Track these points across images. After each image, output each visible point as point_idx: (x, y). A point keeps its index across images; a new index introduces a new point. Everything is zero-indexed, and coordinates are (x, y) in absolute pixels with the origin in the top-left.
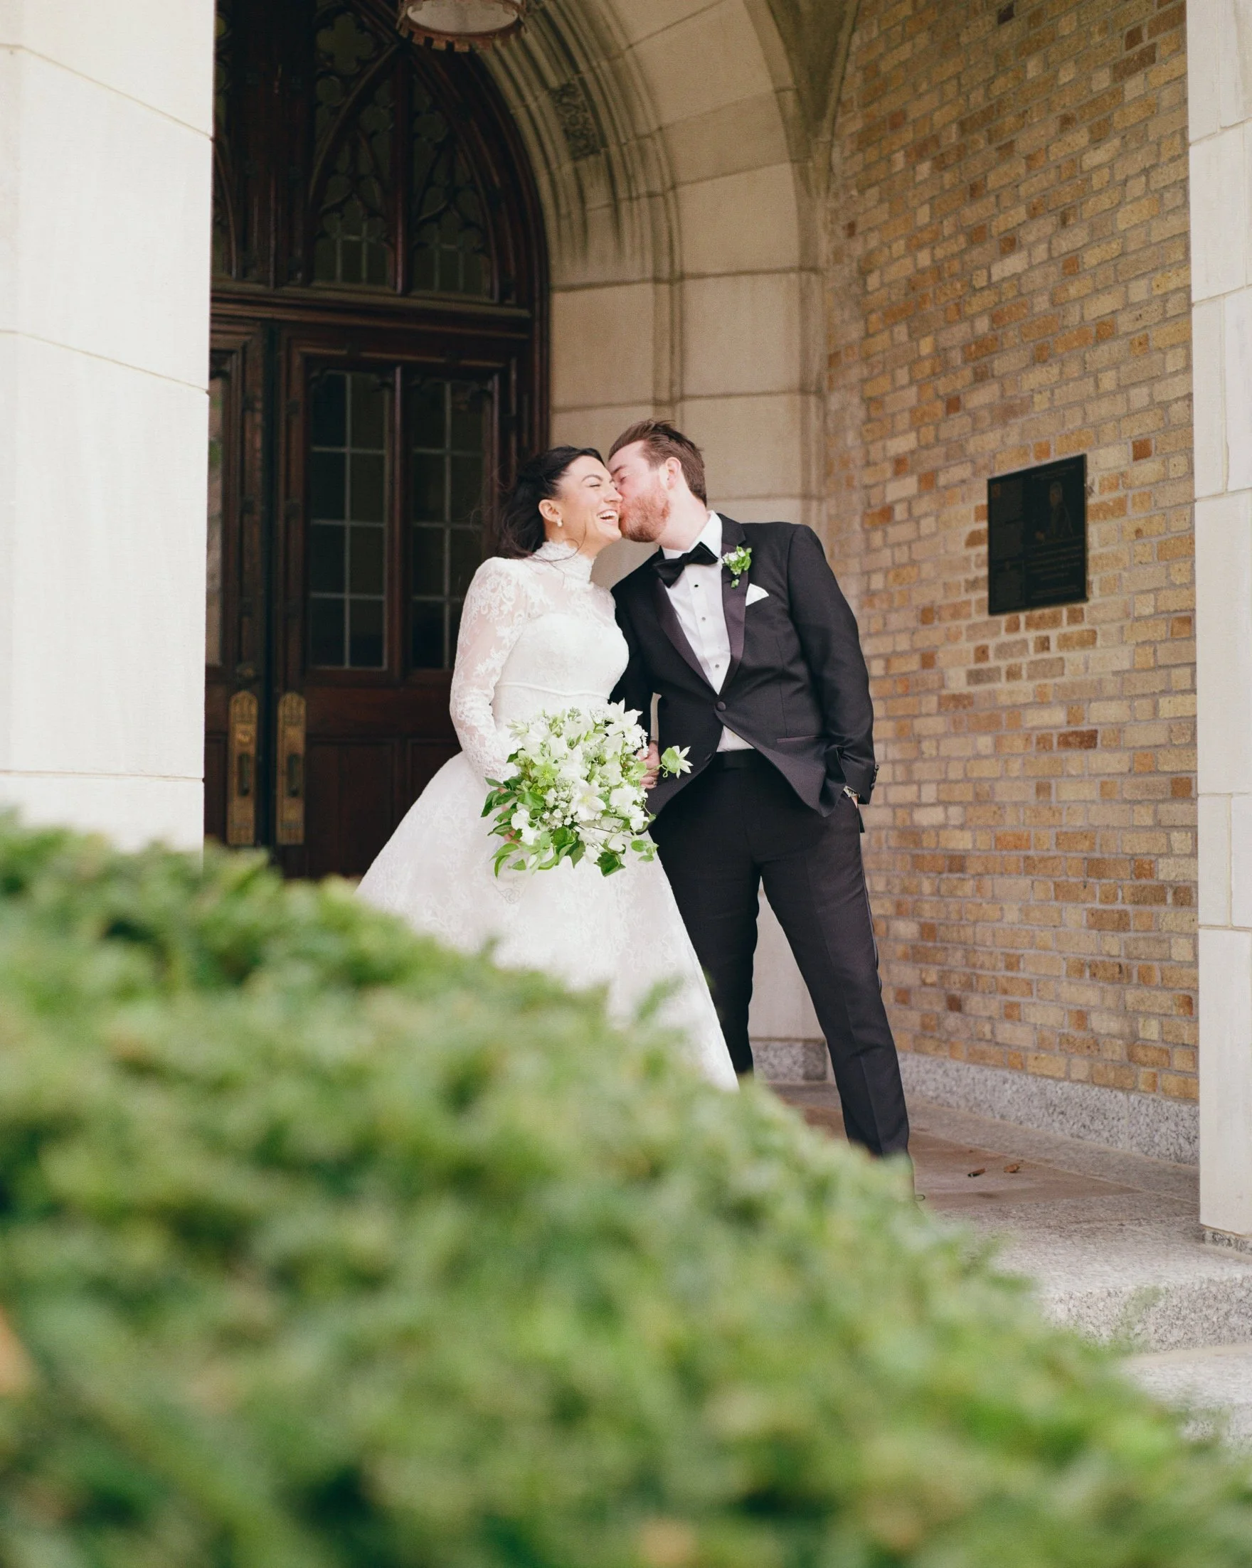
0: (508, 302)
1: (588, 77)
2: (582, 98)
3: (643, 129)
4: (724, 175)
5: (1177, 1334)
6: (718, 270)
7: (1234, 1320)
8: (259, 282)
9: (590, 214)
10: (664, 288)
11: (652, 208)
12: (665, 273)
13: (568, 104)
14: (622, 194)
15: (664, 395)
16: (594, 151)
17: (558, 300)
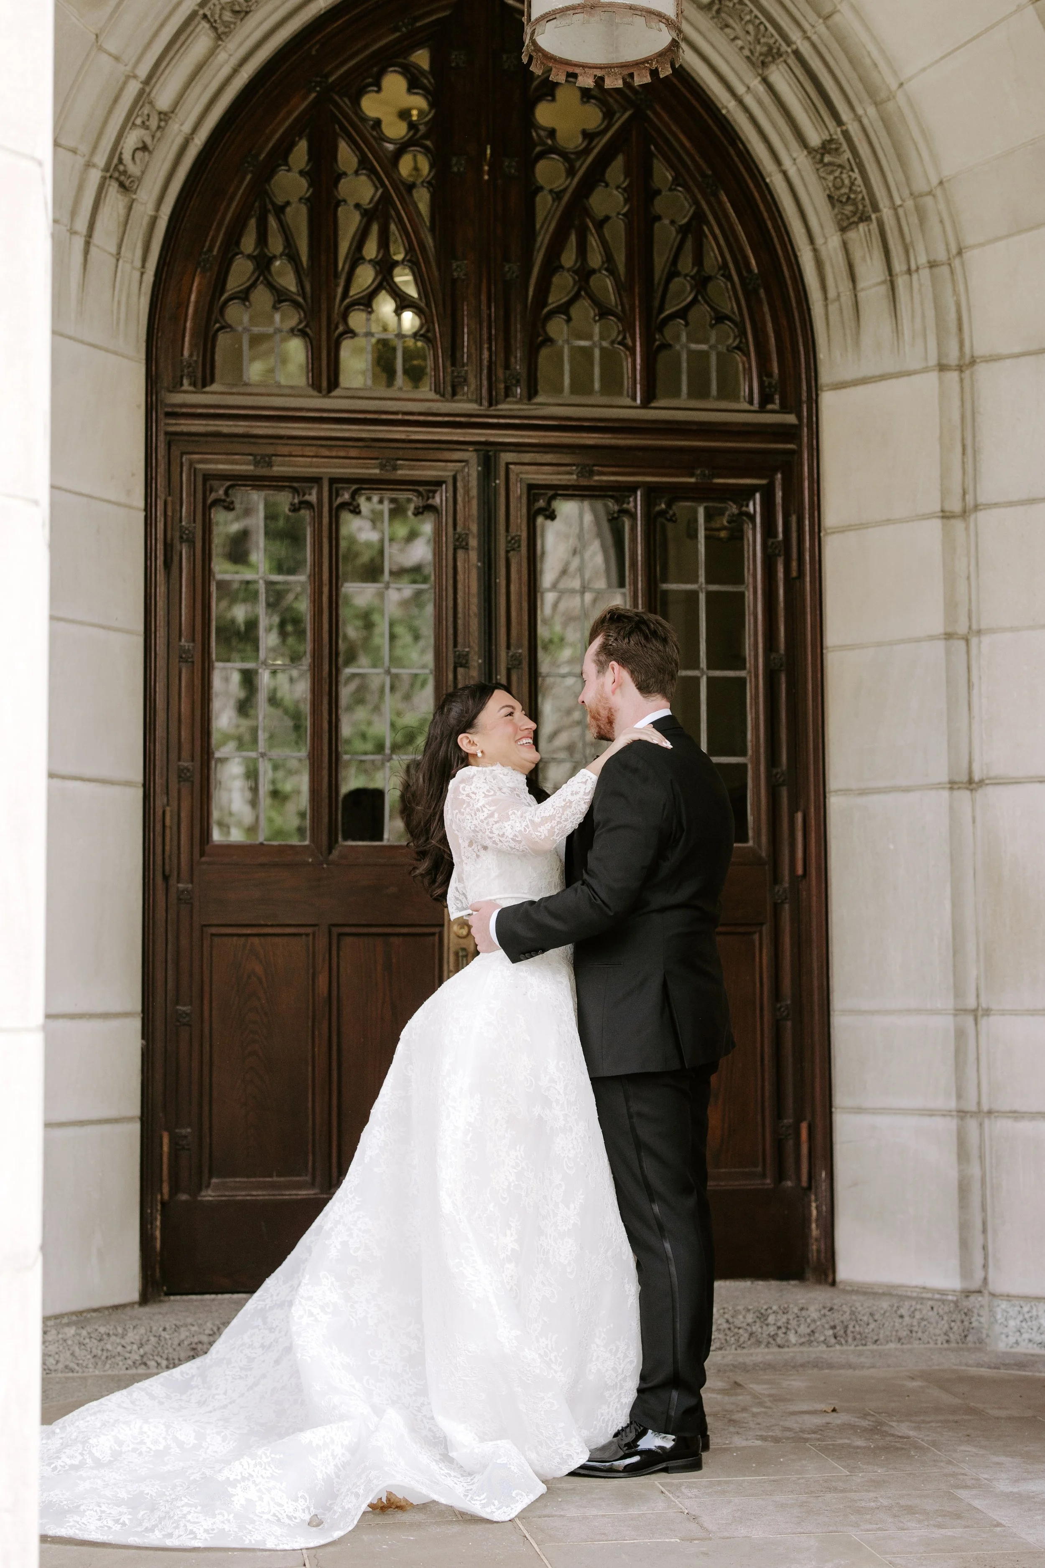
0: (770, 407)
1: (853, 128)
2: (848, 155)
3: (920, 185)
4: (1020, 232)
6: (1017, 349)
8: (470, 401)
9: (861, 295)
10: (953, 377)
11: (934, 280)
12: (953, 357)
13: (830, 164)
14: (899, 266)
15: (956, 506)
16: (864, 218)
17: (828, 400)
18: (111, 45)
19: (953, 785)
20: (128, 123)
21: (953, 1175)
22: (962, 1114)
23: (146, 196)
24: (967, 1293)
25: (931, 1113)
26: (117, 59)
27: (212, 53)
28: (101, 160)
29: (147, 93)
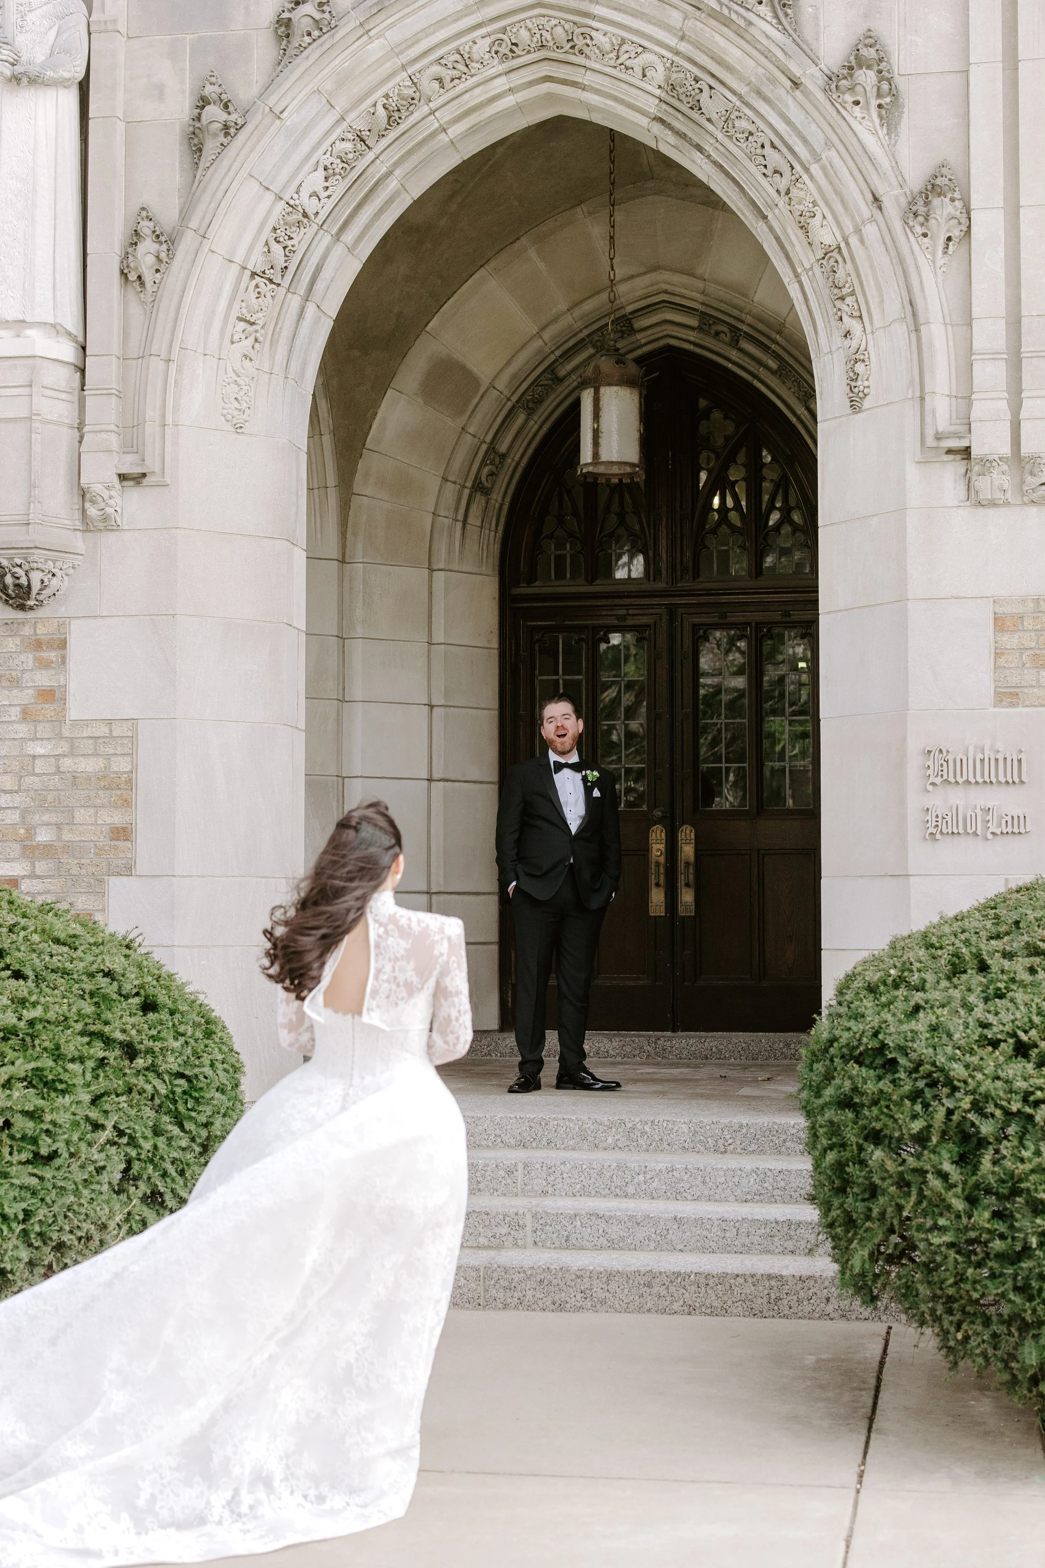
8: (663, 582)
18: (471, 430)
20: (483, 463)
23: (496, 496)
26: (474, 436)
27: (526, 422)
28: (469, 484)
29: (492, 448)
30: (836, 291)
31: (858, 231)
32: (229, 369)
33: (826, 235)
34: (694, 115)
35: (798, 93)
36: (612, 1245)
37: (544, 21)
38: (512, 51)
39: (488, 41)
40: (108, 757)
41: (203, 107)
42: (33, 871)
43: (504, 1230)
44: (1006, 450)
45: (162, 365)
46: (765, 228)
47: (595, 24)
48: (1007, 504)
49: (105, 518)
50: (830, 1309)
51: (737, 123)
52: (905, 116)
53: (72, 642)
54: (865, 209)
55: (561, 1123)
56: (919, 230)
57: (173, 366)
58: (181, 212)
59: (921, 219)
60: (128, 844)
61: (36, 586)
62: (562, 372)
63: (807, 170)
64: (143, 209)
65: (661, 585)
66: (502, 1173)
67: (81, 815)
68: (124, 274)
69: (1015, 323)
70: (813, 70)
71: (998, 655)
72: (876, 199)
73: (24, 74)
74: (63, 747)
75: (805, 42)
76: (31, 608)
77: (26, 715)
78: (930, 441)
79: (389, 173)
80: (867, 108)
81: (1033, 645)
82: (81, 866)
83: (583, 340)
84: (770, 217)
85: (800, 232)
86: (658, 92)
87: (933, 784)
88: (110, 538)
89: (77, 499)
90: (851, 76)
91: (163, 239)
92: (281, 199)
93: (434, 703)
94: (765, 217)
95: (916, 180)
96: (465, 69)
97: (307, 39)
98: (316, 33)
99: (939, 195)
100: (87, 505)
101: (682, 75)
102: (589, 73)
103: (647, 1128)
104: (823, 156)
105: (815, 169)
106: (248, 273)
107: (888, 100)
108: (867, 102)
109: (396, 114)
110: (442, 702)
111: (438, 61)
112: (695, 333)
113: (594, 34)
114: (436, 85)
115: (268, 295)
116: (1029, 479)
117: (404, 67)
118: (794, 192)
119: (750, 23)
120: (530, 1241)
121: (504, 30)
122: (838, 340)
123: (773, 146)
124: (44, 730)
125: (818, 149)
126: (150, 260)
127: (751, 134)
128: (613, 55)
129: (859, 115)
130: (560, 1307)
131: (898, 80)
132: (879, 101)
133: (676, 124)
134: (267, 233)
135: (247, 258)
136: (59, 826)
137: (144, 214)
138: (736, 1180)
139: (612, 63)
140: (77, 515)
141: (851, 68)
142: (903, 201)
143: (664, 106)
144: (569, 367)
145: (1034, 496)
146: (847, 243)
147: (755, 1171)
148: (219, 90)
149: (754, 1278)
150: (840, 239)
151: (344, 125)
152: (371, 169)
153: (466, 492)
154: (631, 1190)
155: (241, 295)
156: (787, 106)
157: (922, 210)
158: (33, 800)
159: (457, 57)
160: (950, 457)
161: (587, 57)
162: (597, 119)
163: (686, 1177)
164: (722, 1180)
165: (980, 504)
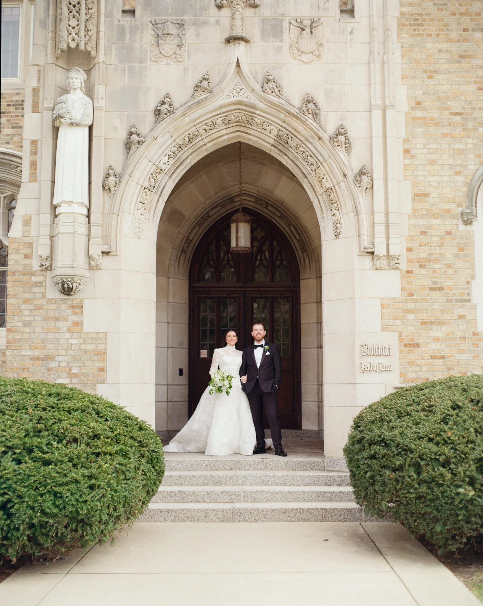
0: (293, 282)
1: (303, 237)
2: (303, 242)
3: (313, 247)
5: (304, 468)
7: (315, 467)
8: (242, 283)
9: (306, 264)
13: (300, 243)
14: (311, 260)
15: (319, 301)
16: (306, 252)
17: (302, 282)
18: (182, 232)
19: (318, 348)
20: (185, 243)
21: (317, 411)
22: (319, 402)
23: (188, 254)
24: (319, 430)
25: (314, 401)
26: (183, 234)
27: (198, 230)
28: (180, 250)
29: (188, 238)
30: (330, 201)
31: (338, 184)
32: (137, 218)
33: (328, 185)
34: (286, 145)
35: (320, 141)
36: (269, 501)
37: (239, 114)
38: (229, 122)
39: (222, 119)
40: (97, 345)
41: (131, 135)
42: (71, 382)
43: (234, 497)
44: (385, 253)
45: (116, 216)
46: (307, 181)
47: (256, 116)
48: (385, 269)
49: (97, 266)
50: (341, 518)
51: (300, 149)
52: (353, 150)
53: (85, 307)
54: (341, 178)
55: (243, 462)
56: (358, 185)
57: (120, 217)
58: (123, 167)
59: (359, 182)
60: (104, 373)
61: (74, 288)
62: (210, 214)
63: (322, 164)
64: (110, 166)
65: (240, 284)
66: (229, 478)
67: (88, 364)
68: (104, 188)
69: (387, 214)
70: (325, 135)
71: (382, 316)
72: (344, 175)
73: (75, 123)
74: (82, 341)
75: (322, 126)
76: (71, 295)
77: (69, 330)
78: (362, 249)
79: (187, 157)
80: (342, 147)
81: (393, 313)
82: (88, 380)
83: (218, 204)
84: (309, 177)
85: (319, 183)
86: (274, 138)
87: (363, 355)
88: (98, 272)
89: (87, 259)
90: (337, 137)
91: (117, 176)
92: (154, 164)
93: (169, 322)
94: (307, 177)
95: (356, 170)
96: (213, 127)
97: (166, 116)
98: (168, 114)
99: (364, 175)
100: (91, 261)
101: (283, 133)
102: (252, 130)
103: (271, 463)
104: (328, 161)
105: (325, 164)
106: (143, 188)
107: (348, 145)
108: (342, 146)
109: (191, 140)
110: (172, 322)
111: (206, 124)
112: (253, 203)
113: (255, 119)
114: (204, 131)
115: (149, 195)
116: (392, 262)
117: (195, 126)
118: (317, 171)
119: (306, 120)
120: (242, 500)
121: (227, 116)
122: (330, 216)
123: (311, 156)
124: (75, 335)
125: (326, 159)
126: (114, 183)
127: (304, 152)
128: (261, 126)
129: (340, 150)
130: (257, 521)
131: (351, 140)
132: (345, 145)
133: (280, 148)
134: (150, 175)
135: (143, 183)
136: (80, 367)
137: (111, 168)
138: (303, 479)
139: (260, 128)
140: (87, 264)
141: (337, 135)
142: (353, 176)
143: (276, 142)
144: (213, 213)
145: (393, 267)
146: (334, 188)
147: (309, 476)
148: (136, 130)
149: (318, 510)
150: (332, 186)
151: (175, 143)
152: (182, 156)
153: (180, 252)
154: (270, 483)
155: (141, 194)
156: (317, 145)
157: (359, 179)
158: (71, 358)
159: (212, 123)
160: (368, 254)
161: (252, 125)
162: (251, 143)
163: (287, 478)
164: (299, 479)
165: (377, 269)
